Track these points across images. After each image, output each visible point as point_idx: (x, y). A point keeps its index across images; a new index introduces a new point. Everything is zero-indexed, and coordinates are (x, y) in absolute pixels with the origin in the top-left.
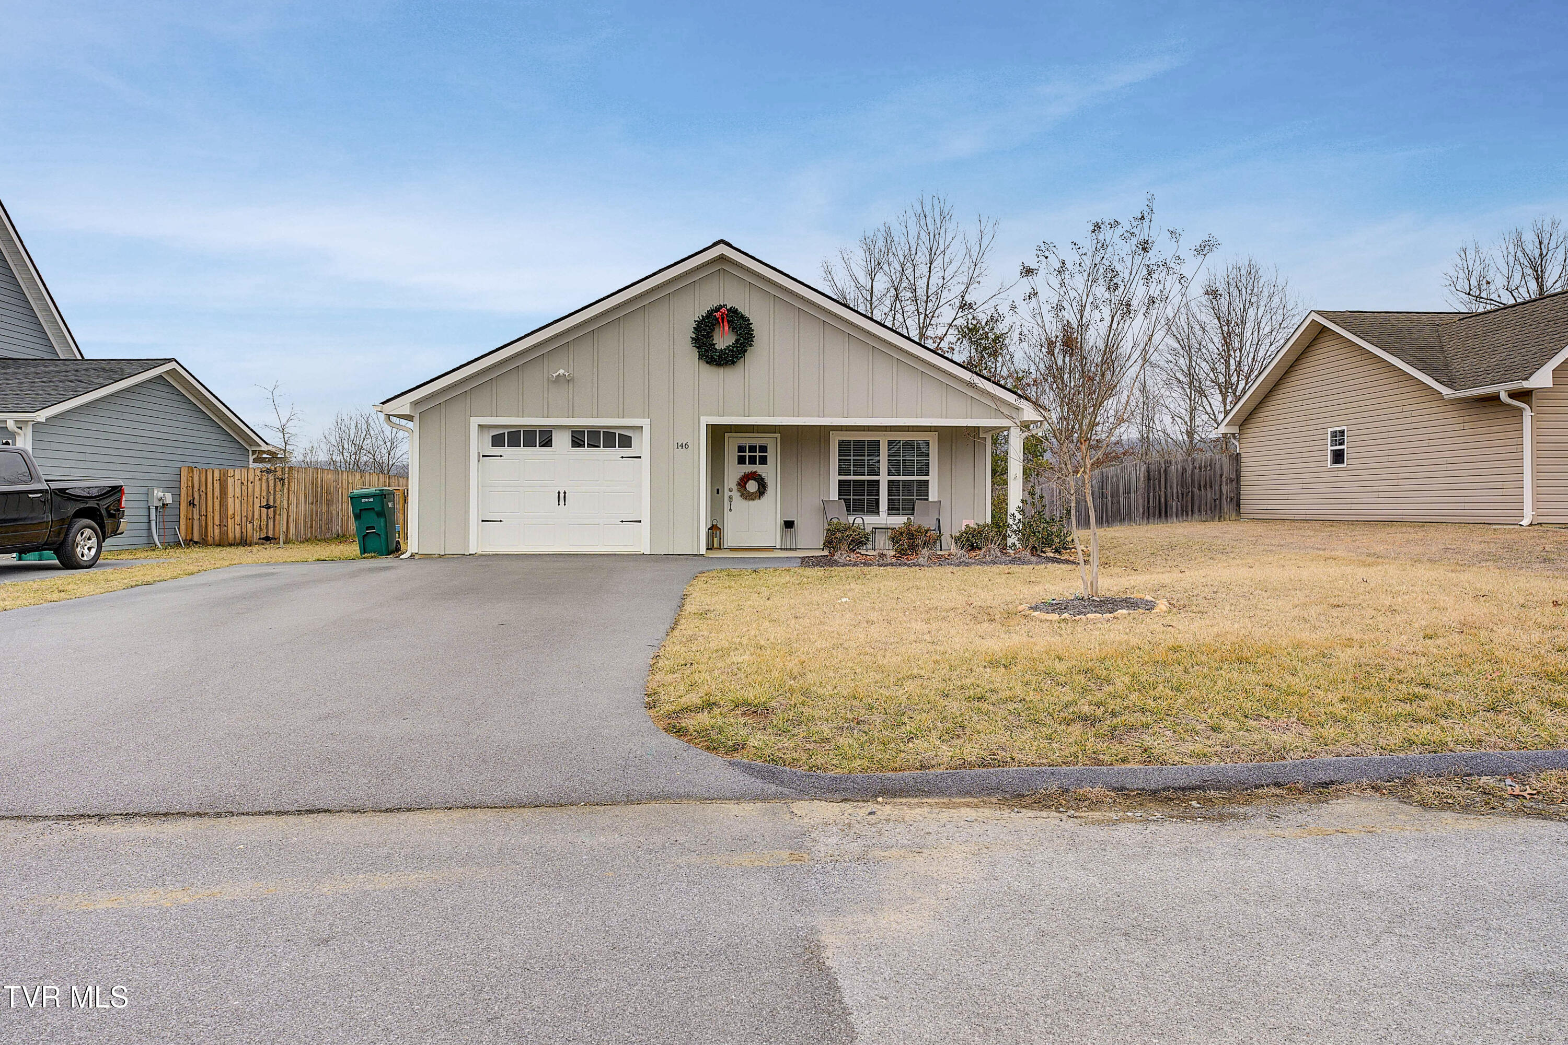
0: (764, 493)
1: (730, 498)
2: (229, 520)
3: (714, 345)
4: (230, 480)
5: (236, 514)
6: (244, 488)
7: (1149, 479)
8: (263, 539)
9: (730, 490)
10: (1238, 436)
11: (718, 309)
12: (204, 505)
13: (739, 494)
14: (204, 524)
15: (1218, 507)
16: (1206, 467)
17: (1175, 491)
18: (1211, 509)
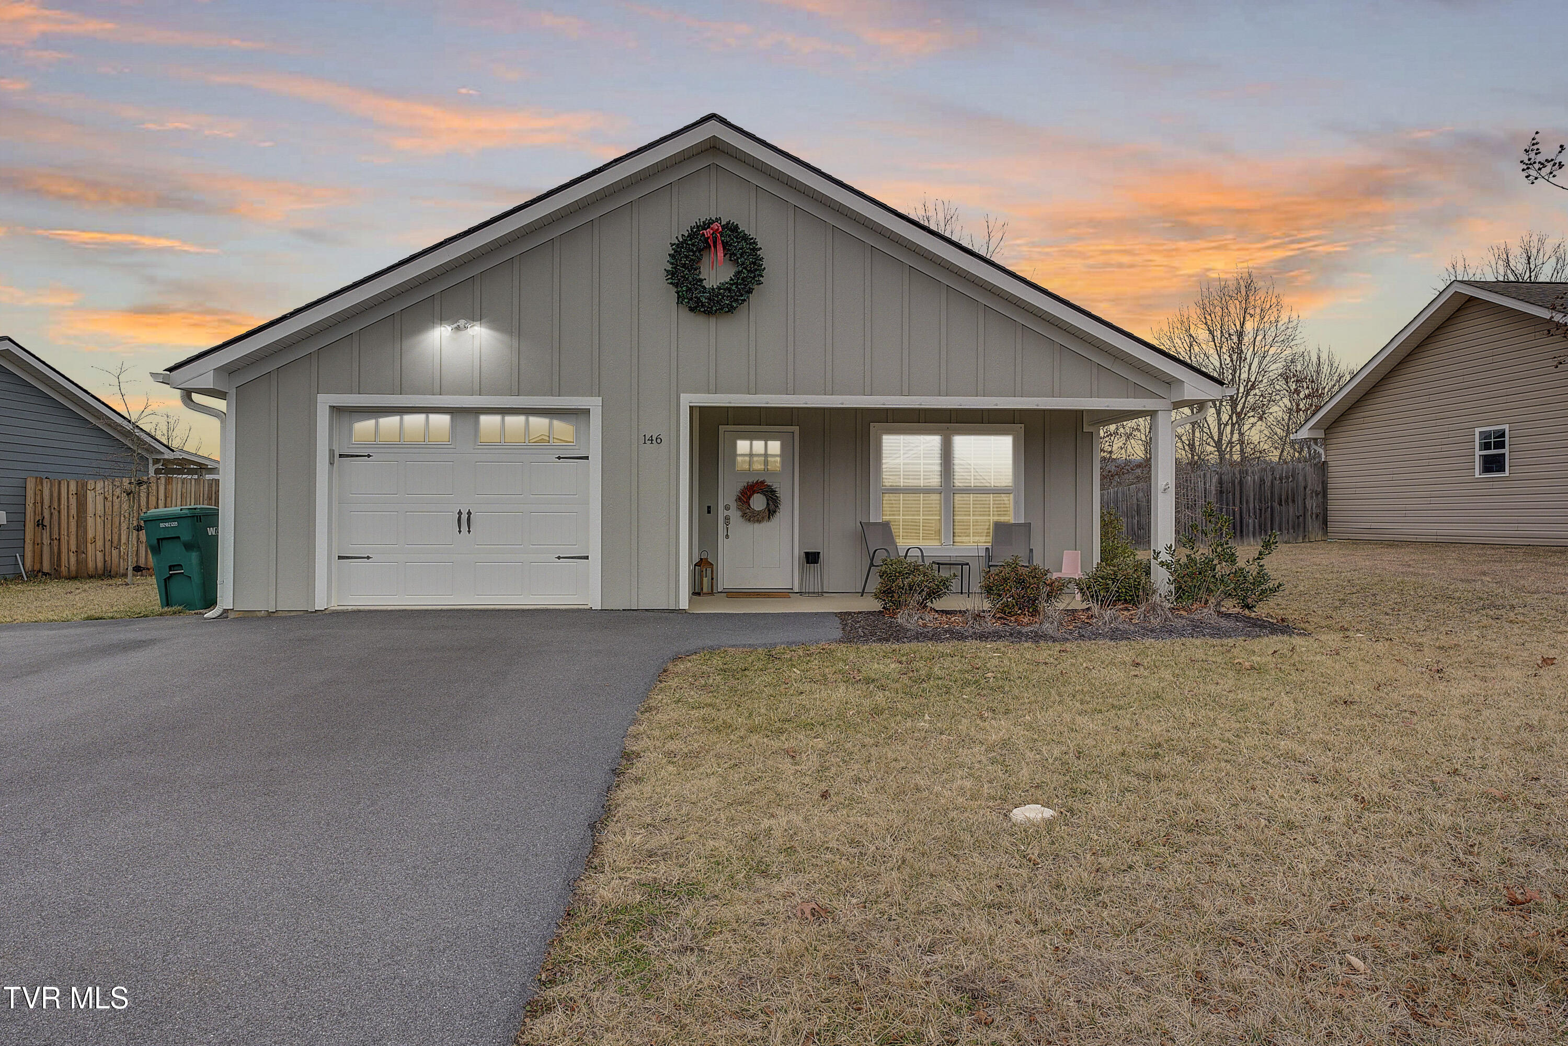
0: (775, 512)
1: (727, 519)
2: (89, 545)
3: (701, 280)
4: (90, 494)
5: (97, 538)
6: (108, 504)
7: (1221, 492)
9: (727, 508)
10: (1325, 442)
11: (707, 225)
12: (56, 529)
13: (739, 513)
14: (56, 551)
15: (1302, 525)
16: (1287, 477)
17: (1251, 506)
18: (1293, 528)
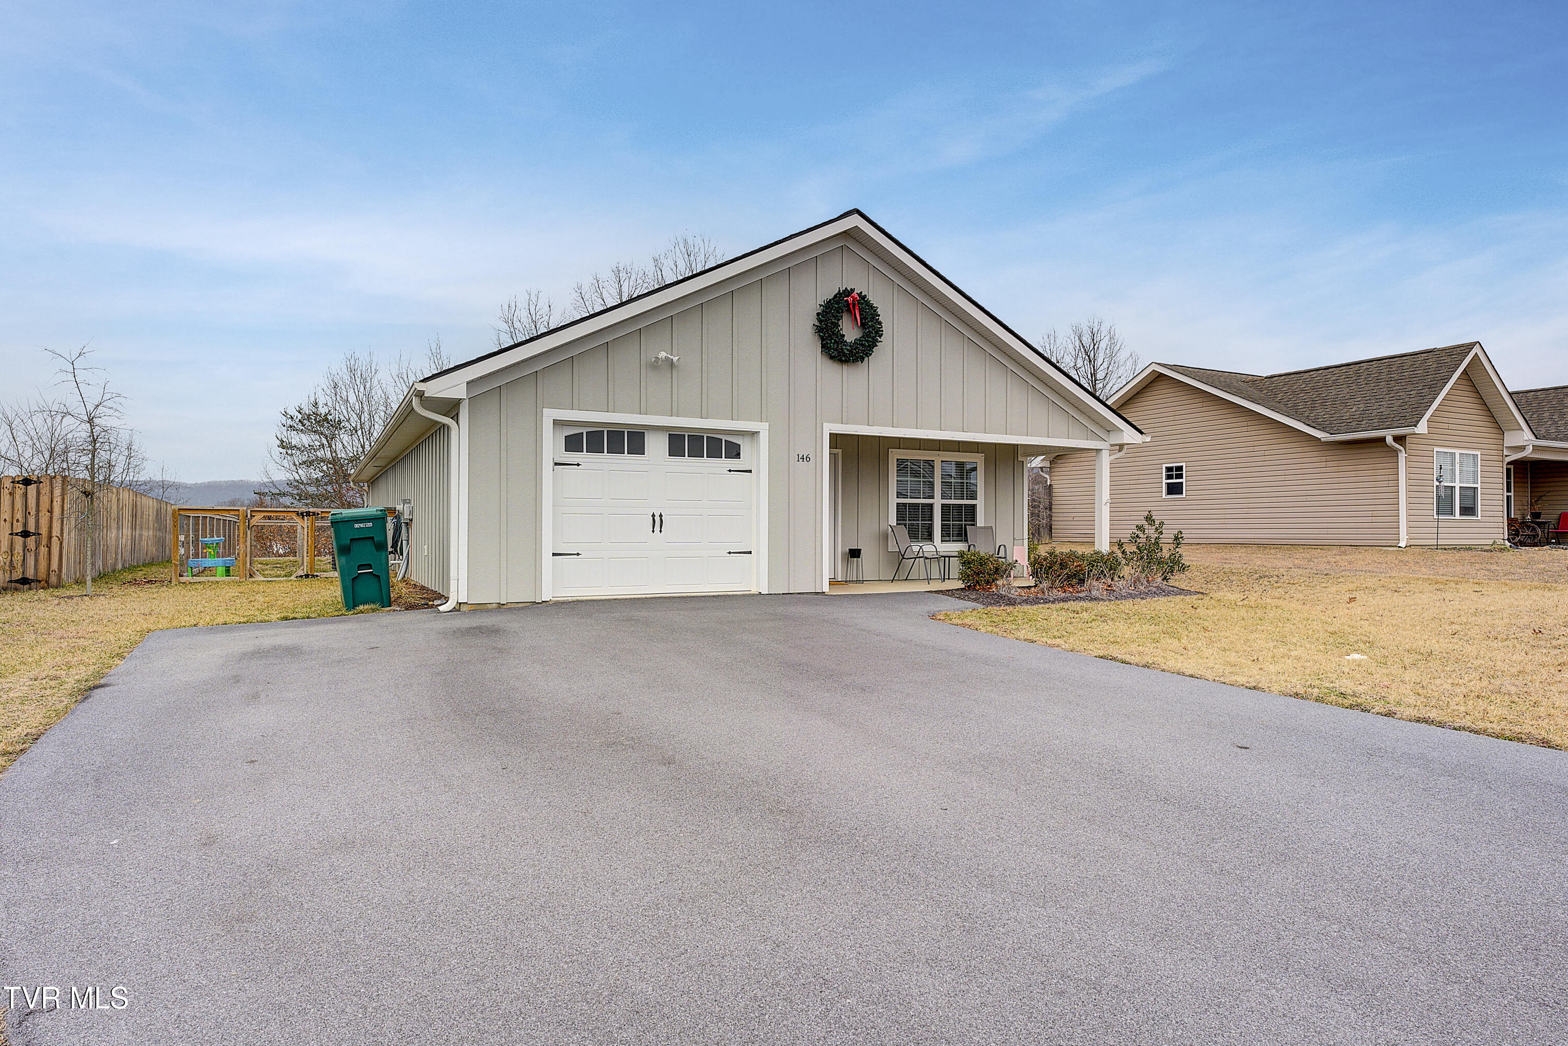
3: (839, 337)
8: (17, 581)
10: (1051, 470)
11: (850, 292)
